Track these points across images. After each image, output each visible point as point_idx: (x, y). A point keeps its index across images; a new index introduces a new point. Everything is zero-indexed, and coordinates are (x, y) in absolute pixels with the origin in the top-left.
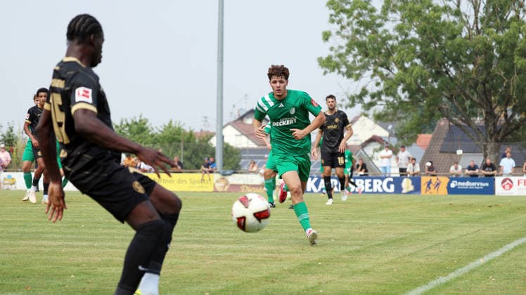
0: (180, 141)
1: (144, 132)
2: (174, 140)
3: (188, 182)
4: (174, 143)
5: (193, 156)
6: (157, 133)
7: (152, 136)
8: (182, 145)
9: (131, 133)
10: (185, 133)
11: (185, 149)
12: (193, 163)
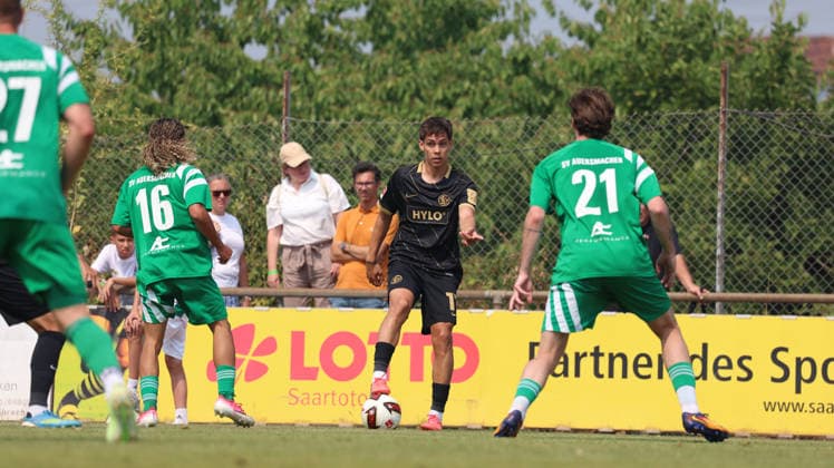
0: (706, 101)
1: (471, 39)
2: (668, 87)
3: (764, 368)
4: (666, 111)
5: (798, 199)
6: (550, 46)
7: (522, 65)
8: (719, 124)
9: (380, 42)
10: (739, 44)
11: (741, 150)
12: (789, 250)
